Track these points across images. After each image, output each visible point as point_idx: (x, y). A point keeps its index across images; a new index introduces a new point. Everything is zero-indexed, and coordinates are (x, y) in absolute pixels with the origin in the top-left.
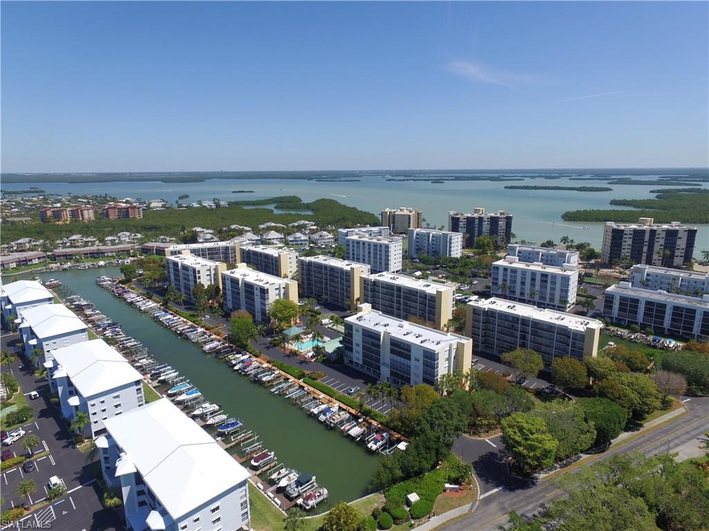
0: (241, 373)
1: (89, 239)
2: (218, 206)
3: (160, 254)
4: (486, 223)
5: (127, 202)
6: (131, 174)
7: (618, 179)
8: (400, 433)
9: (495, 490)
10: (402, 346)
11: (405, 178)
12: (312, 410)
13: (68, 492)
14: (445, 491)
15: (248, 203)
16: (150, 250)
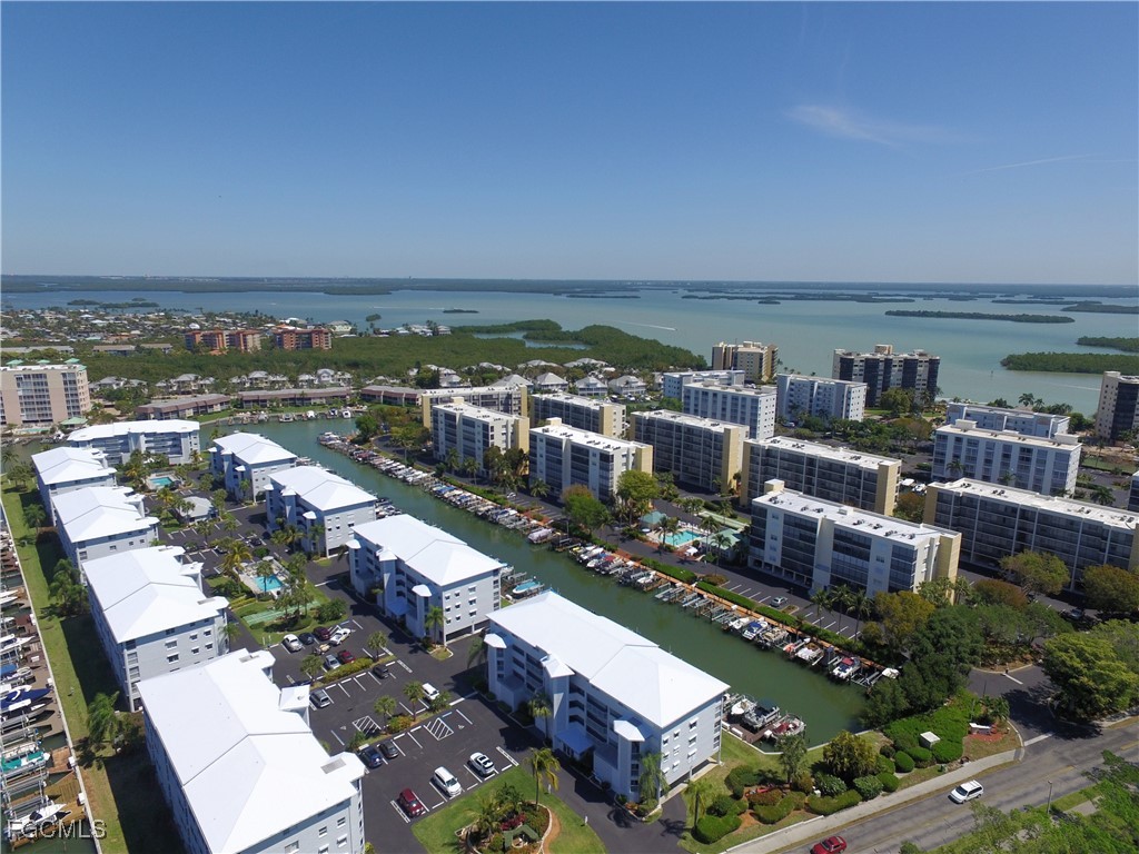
0: (599, 573)
1: (278, 378)
2: (435, 332)
3: (390, 404)
4: (896, 369)
5: (293, 323)
6: (270, 279)
7: (1079, 303)
8: (870, 659)
9: (1043, 737)
10: (855, 539)
11: (713, 294)
12: (732, 624)
13: (452, 704)
14: (970, 733)
15: (479, 330)
16: (374, 396)
